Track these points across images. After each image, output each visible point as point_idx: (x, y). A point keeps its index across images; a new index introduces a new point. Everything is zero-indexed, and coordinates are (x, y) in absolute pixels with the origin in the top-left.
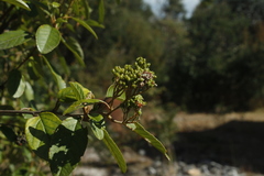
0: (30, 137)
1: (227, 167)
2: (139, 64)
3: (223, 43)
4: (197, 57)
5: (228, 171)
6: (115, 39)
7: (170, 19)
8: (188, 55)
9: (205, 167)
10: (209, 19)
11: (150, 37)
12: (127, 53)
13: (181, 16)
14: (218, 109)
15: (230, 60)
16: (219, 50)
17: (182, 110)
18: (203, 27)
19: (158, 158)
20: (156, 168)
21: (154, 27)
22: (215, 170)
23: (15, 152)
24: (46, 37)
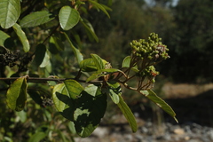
0: (56, 101)
1: (206, 128)
2: (152, 39)
3: (203, 27)
4: (182, 38)
5: (207, 131)
6: (115, 23)
7: (159, 7)
8: (174, 36)
9: (188, 128)
10: (192, 6)
11: (143, 21)
12: (124, 34)
13: (168, 4)
14: (199, 80)
15: (209, 40)
16: (200, 32)
17: (169, 81)
18: (187, 13)
19: (150, 119)
20: (147, 127)
21: (146, 13)
22: (196, 130)
23: (36, 112)
24: (67, 17)
